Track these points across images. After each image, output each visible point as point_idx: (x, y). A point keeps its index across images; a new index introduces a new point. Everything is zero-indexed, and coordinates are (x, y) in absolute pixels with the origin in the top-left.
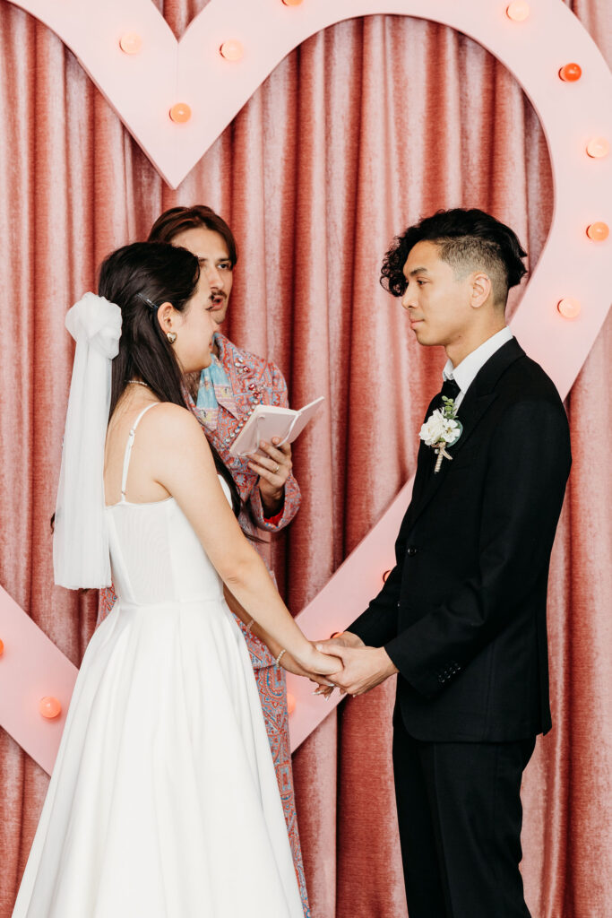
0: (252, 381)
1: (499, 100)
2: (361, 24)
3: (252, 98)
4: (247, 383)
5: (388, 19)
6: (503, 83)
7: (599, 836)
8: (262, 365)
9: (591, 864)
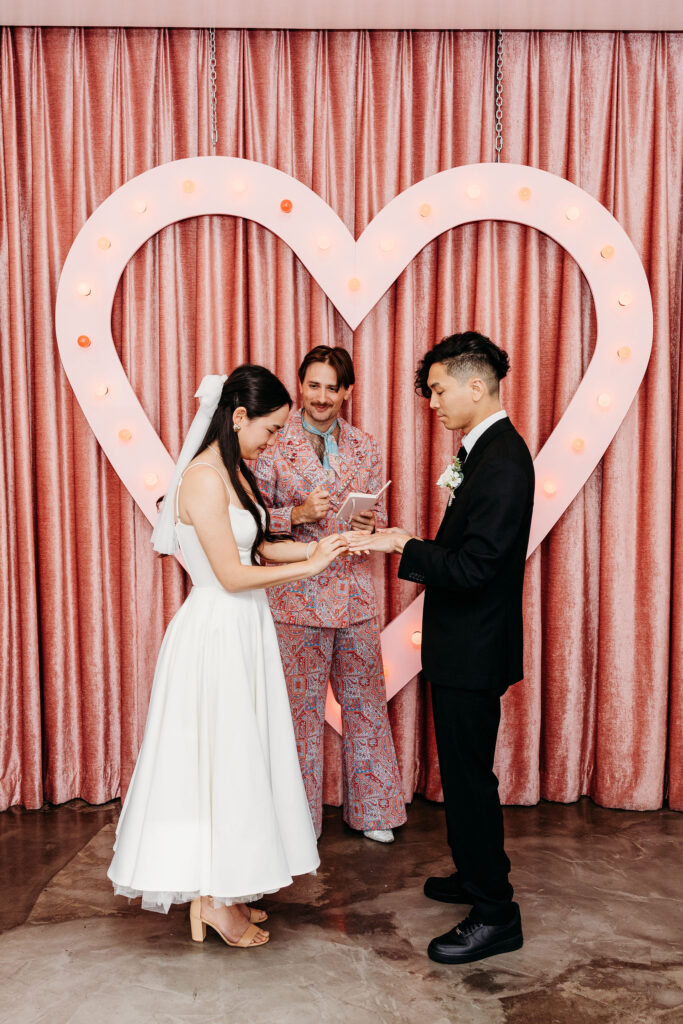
0: (359, 449)
1: (566, 273)
2: (477, 225)
3: (404, 272)
4: (356, 451)
5: (495, 224)
6: (568, 263)
7: (610, 723)
8: (365, 437)
9: (606, 739)
